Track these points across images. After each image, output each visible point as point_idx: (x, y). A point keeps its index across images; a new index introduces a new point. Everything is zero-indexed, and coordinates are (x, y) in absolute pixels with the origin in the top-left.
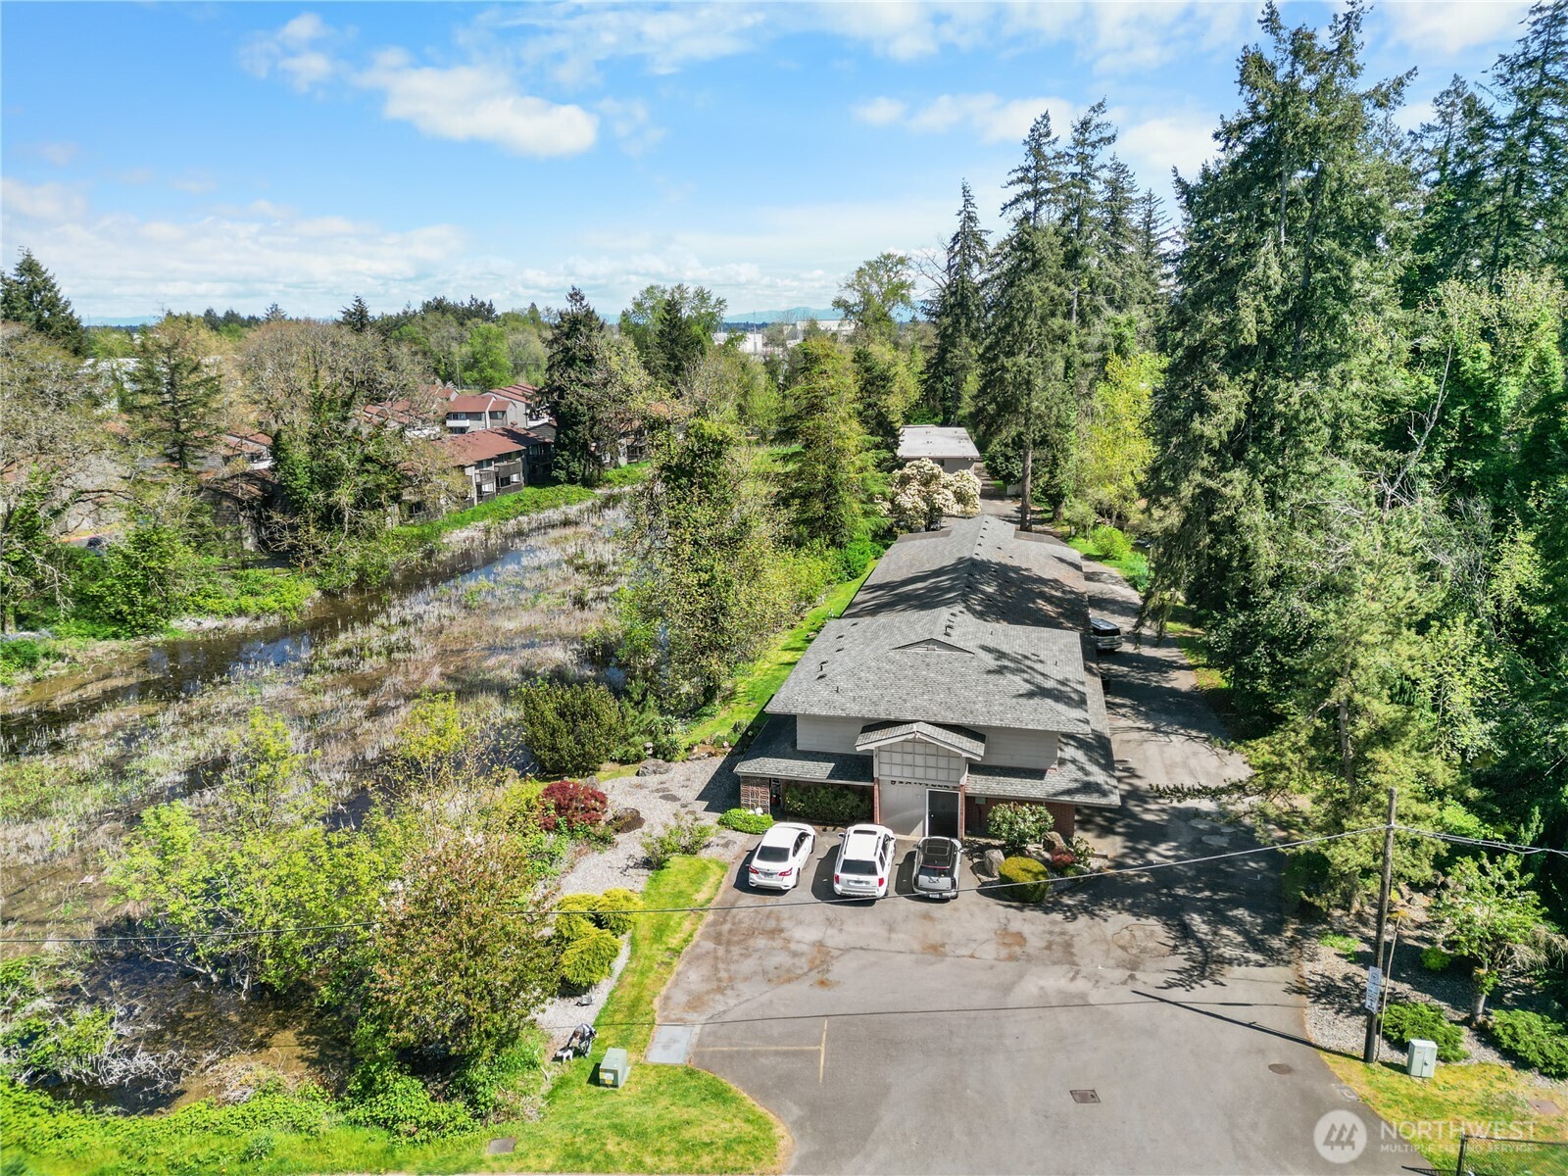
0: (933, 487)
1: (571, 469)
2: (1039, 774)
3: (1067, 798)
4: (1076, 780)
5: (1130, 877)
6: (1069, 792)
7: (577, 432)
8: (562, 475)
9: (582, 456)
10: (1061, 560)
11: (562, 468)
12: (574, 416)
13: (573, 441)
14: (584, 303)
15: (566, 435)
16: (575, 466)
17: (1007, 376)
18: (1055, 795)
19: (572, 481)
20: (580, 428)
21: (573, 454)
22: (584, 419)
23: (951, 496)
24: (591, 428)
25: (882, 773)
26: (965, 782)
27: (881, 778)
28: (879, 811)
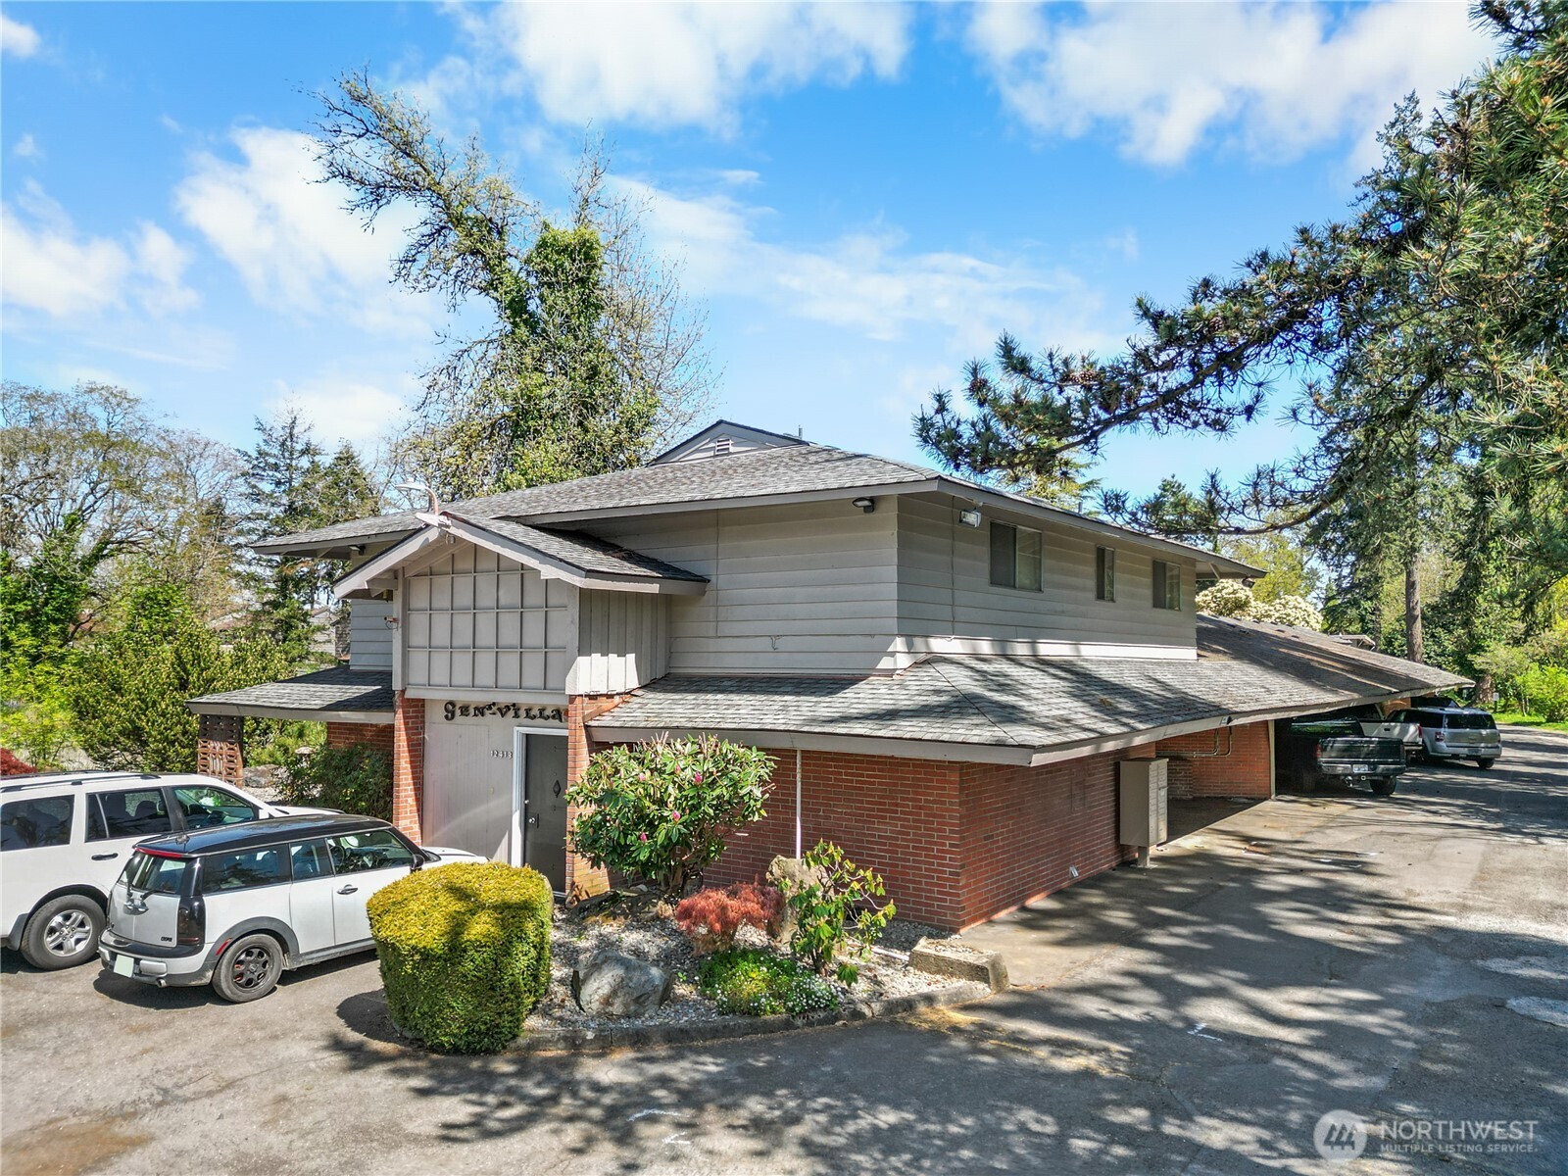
2: (829, 685)
3: (859, 729)
5: (1020, 1042)
6: (885, 716)
18: (830, 721)
25: (412, 680)
26: (583, 688)
27: (410, 694)
28: (411, 801)
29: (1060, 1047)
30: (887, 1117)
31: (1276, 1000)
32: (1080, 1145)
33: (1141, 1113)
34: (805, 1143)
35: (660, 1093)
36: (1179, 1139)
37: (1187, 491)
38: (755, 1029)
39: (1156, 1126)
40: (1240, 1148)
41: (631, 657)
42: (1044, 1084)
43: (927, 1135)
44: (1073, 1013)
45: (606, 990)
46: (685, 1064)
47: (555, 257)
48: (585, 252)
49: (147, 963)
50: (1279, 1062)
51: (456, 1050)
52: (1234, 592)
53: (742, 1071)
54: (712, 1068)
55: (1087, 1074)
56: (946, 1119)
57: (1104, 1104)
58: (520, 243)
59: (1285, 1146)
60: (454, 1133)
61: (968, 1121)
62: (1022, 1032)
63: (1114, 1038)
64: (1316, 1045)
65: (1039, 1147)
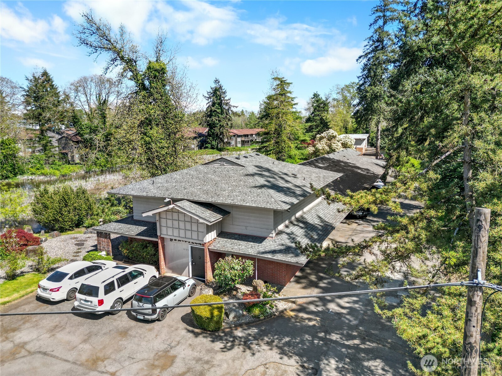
0: (333, 141)
1: (212, 144)
2: (259, 239)
3: (269, 256)
4: (283, 245)
5: (303, 319)
6: (274, 252)
7: (215, 130)
8: (209, 146)
9: (217, 139)
10: (377, 164)
11: (209, 143)
12: (214, 124)
13: (213, 133)
14: (220, 83)
15: (211, 132)
16: (214, 143)
17: (368, 94)
18: (263, 253)
19: (212, 148)
20: (216, 128)
21: (213, 138)
22: (218, 125)
23: (340, 145)
24: (220, 129)
25: (163, 233)
26: (207, 241)
27: (162, 236)
28: (163, 258)
29: (310, 320)
30: (287, 339)
31: (342, 302)
32: (316, 341)
33: (323, 334)
34: (277, 346)
35: (250, 338)
36: (329, 339)
37: (320, 96)
38: (259, 320)
39: (326, 336)
40: (338, 340)
41: (215, 231)
42: (308, 329)
43: (294, 342)
44: (310, 310)
45: (233, 316)
46: (251, 330)
47: (154, 72)
48: (162, 71)
49: (146, 317)
50: (343, 319)
51: (212, 331)
52: (333, 134)
53: (261, 331)
54: (256, 331)
55: (314, 325)
56: (296, 339)
57: (317, 332)
58: (142, 66)
59: (344, 339)
60: (223, 350)
61: (299, 339)
62: (303, 317)
63: (317, 316)
64: (349, 314)
65: (310, 343)
